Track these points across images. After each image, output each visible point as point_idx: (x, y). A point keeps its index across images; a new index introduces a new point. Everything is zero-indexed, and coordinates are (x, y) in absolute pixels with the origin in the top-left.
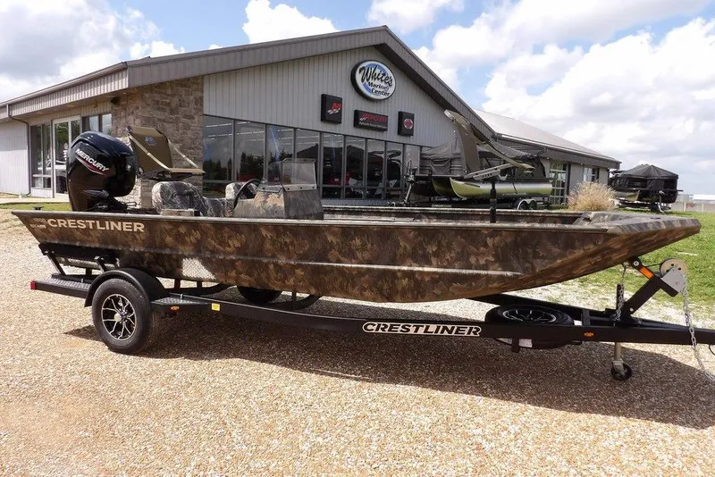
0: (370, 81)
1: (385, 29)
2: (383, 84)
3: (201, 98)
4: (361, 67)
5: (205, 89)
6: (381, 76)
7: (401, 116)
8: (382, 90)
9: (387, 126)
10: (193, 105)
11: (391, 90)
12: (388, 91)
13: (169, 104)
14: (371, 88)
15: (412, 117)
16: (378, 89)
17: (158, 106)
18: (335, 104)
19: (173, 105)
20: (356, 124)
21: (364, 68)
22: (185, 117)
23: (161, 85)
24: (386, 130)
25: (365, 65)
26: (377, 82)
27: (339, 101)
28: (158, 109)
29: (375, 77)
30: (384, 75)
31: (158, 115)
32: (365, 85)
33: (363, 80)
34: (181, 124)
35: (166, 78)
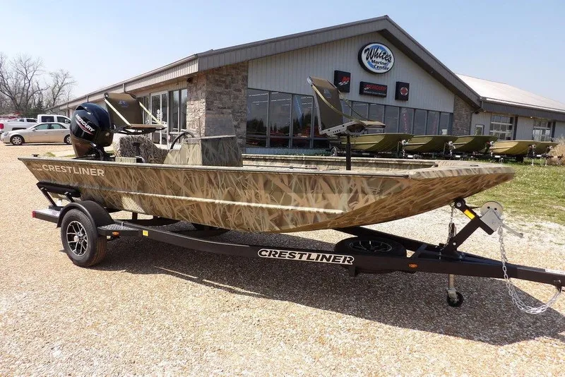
0: (374, 59)
1: (386, 18)
2: (384, 61)
3: (247, 77)
4: (366, 48)
5: (250, 70)
6: (382, 54)
7: (399, 85)
8: (382, 66)
9: (386, 93)
10: (240, 82)
11: (390, 66)
12: (388, 66)
13: (224, 82)
14: (374, 64)
15: (407, 85)
16: (379, 65)
17: (217, 83)
18: (345, 78)
19: (228, 82)
20: (361, 92)
21: (368, 49)
22: (235, 90)
23: (220, 69)
24: (385, 96)
25: (369, 47)
26: (379, 60)
27: (348, 75)
28: (218, 85)
29: (377, 55)
30: (384, 54)
31: (217, 89)
32: (369, 62)
33: (367, 59)
34: (232, 96)
35: (222, 63)
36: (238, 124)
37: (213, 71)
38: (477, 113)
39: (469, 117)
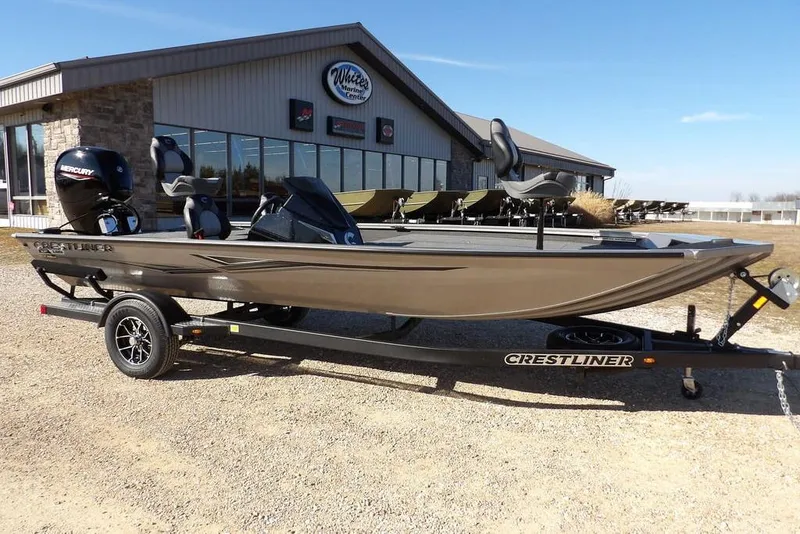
0: (344, 84)
1: (358, 27)
2: (359, 88)
3: (151, 105)
4: (333, 67)
5: (156, 92)
6: (355, 78)
7: (379, 121)
8: (357, 94)
10: (141, 112)
11: (367, 94)
13: (112, 112)
14: (345, 91)
15: (391, 123)
16: (352, 93)
17: (99, 113)
18: (305, 110)
19: (118, 113)
20: (330, 131)
21: (336, 69)
22: (133, 125)
23: (103, 89)
24: (363, 138)
25: (337, 66)
26: (352, 85)
27: (309, 106)
28: (100, 117)
29: (349, 79)
30: (359, 77)
31: (101, 124)
32: (338, 89)
33: (335, 83)
34: (128, 135)
35: (106, 81)
36: (142, 181)
37: (91, 93)
38: (479, 161)
39: (470, 167)
